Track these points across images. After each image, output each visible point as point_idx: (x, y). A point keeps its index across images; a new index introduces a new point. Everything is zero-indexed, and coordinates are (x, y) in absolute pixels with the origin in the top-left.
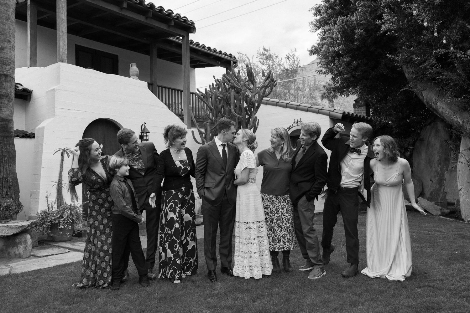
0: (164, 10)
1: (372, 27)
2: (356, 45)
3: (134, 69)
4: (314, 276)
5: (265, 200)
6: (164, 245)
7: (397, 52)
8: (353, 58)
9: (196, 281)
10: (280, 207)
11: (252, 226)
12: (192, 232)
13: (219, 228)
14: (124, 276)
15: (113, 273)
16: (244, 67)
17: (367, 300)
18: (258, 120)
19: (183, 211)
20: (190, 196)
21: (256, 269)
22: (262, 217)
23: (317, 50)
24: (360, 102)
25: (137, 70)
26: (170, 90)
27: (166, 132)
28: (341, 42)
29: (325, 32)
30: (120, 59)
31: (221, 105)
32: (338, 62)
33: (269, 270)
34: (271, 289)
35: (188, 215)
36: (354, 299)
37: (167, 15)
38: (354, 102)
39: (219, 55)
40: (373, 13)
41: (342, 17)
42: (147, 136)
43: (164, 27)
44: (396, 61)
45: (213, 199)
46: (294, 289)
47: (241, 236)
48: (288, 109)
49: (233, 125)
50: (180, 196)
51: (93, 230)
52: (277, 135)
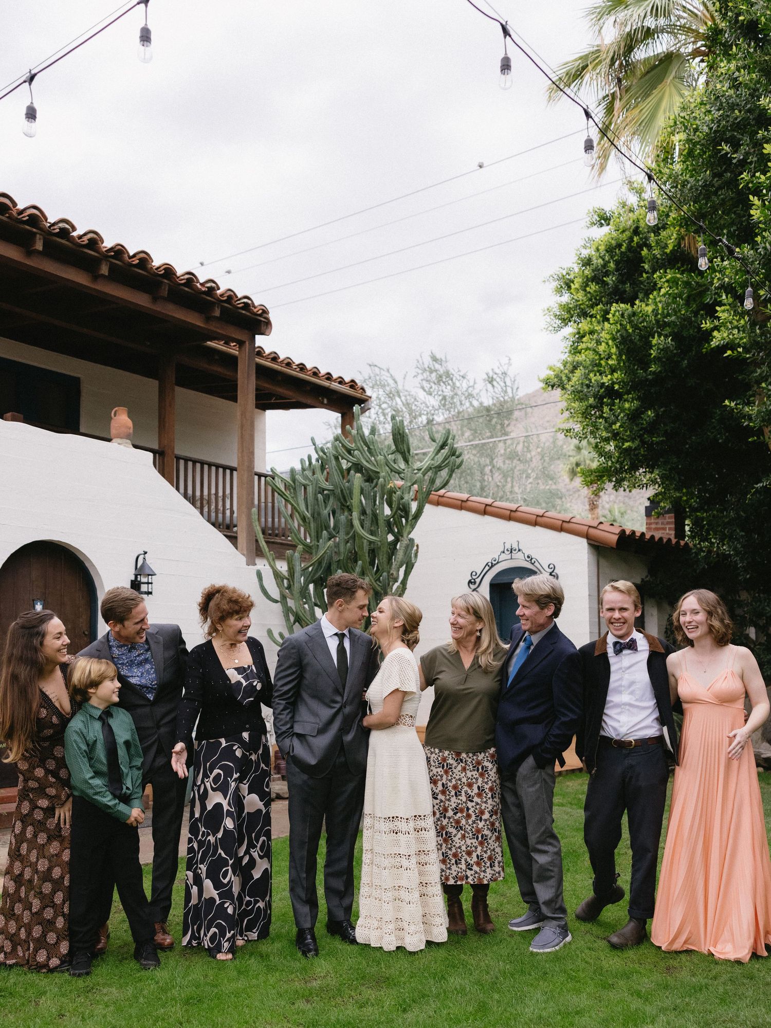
0: (198, 281)
1: (691, 331)
2: (654, 373)
3: (122, 419)
4: (544, 946)
5: (432, 762)
6: (196, 868)
7: (751, 393)
8: (647, 402)
9: (268, 956)
10: (464, 780)
11: (402, 826)
12: (263, 838)
13: (324, 828)
14: (99, 941)
15: (71, 934)
16: (383, 399)
17: (663, 1010)
18: (417, 546)
19: (245, 787)
20: (260, 752)
21: (412, 928)
22: (426, 805)
23: (561, 379)
24: (662, 504)
25: (130, 423)
26: (206, 467)
27: (206, 599)
28: (619, 364)
29: (581, 336)
30: (85, 388)
31: (328, 508)
32: (611, 410)
33: (440, 934)
34: (443, 977)
35: (254, 797)
36: (633, 1007)
37: (204, 293)
38: (648, 504)
39: (326, 384)
40: (695, 300)
41: (622, 305)
42: (148, 583)
43: (194, 319)
44: (745, 416)
45: (313, 762)
46: (497, 978)
47: (377, 849)
48: (488, 518)
49: (362, 588)
50: (238, 753)
51: (30, 829)
52: (468, 609)
